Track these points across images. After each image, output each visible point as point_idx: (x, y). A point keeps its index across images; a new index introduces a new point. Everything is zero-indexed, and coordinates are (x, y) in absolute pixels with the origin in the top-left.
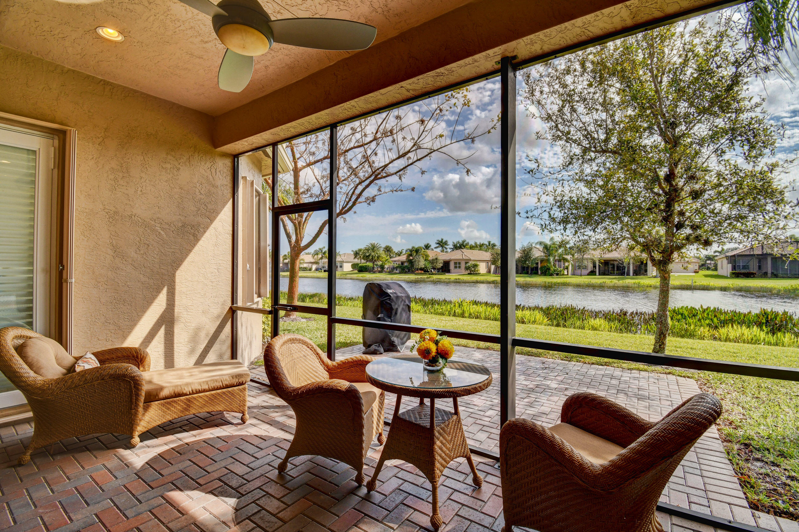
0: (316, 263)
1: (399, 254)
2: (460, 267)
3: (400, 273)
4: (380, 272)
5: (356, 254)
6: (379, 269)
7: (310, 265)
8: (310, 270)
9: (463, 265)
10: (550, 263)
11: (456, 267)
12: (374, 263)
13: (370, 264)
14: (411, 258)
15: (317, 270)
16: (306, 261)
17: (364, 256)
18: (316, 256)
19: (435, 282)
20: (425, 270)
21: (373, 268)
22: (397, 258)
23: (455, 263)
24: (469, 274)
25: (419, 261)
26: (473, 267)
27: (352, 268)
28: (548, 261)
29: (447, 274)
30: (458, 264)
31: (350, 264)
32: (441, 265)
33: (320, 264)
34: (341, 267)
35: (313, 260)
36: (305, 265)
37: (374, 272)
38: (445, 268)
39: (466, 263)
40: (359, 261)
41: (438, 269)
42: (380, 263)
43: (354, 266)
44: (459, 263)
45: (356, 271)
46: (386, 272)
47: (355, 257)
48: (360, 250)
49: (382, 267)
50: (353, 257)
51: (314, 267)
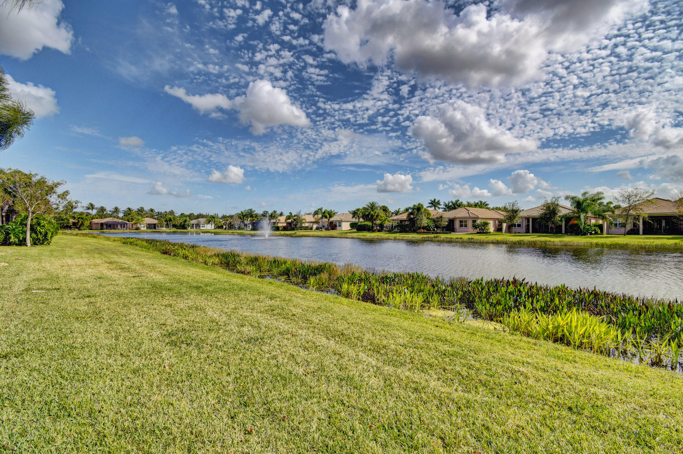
0: (317, 222)
1: (397, 213)
2: (466, 226)
3: (401, 232)
4: (379, 231)
5: (354, 214)
6: (378, 228)
7: (311, 224)
8: (311, 229)
9: (470, 223)
10: (580, 220)
11: (461, 226)
12: (373, 222)
13: (369, 223)
14: (412, 216)
15: (317, 229)
16: (307, 221)
17: (363, 216)
18: (316, 216)
19: (441, 242)
20: (427, 229)
21: (373, 227)
22: (395, 218)
23: (461, 222)
24: (478, 233)
25: (421, 220)
26: (483, 226)
27: (351, 227)
28: (579, 218)
29: (452, 233)
30: (463, 223)
31: (349, 223)
32: (446, 223)
33: (321, 224)
34: (340, 226)
35: (313, 220)
36: (307, 225)
37: (374, 231)
38: (450, 227)
39: (474, 221)
40: (357, 220)
41: (443, 228)
42: (378, 222)
43: (353, 225)
44: (466, 222)
45: (355, 230)
46: (385, 231)
47: (353, 217)
48: (358, 210)
49: (381, 226)
50: (351, 216)
51: (315, 226)
